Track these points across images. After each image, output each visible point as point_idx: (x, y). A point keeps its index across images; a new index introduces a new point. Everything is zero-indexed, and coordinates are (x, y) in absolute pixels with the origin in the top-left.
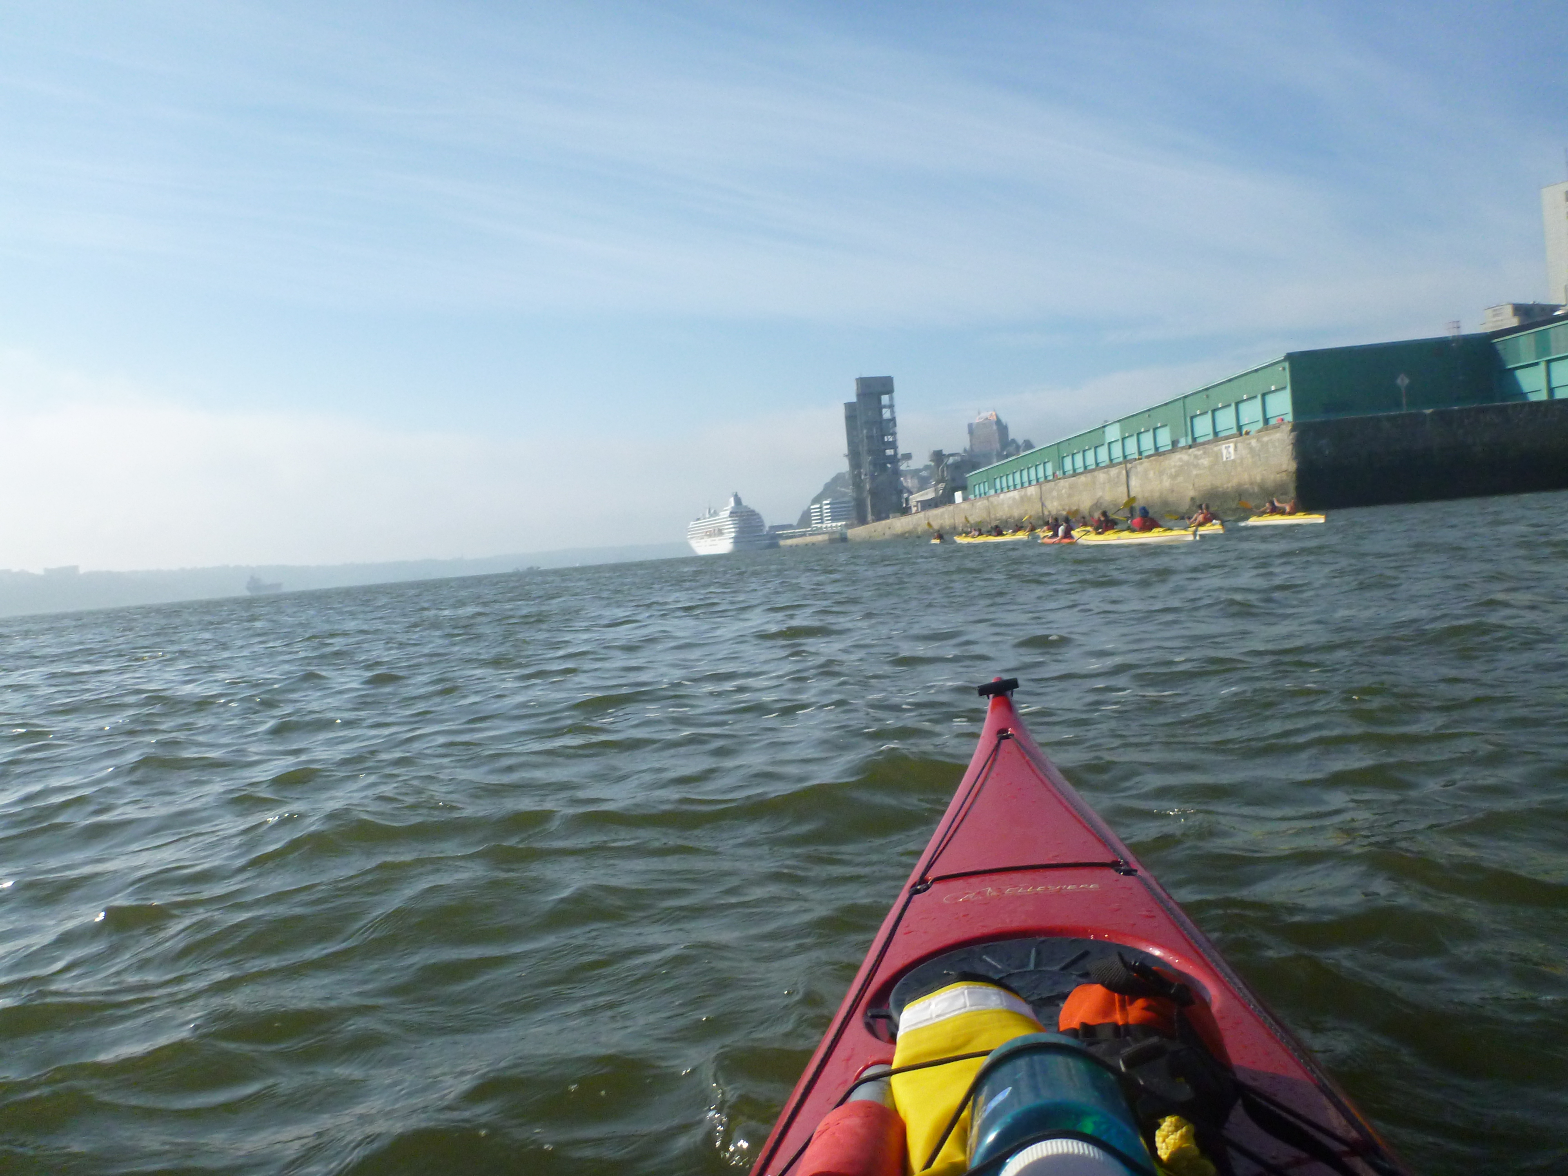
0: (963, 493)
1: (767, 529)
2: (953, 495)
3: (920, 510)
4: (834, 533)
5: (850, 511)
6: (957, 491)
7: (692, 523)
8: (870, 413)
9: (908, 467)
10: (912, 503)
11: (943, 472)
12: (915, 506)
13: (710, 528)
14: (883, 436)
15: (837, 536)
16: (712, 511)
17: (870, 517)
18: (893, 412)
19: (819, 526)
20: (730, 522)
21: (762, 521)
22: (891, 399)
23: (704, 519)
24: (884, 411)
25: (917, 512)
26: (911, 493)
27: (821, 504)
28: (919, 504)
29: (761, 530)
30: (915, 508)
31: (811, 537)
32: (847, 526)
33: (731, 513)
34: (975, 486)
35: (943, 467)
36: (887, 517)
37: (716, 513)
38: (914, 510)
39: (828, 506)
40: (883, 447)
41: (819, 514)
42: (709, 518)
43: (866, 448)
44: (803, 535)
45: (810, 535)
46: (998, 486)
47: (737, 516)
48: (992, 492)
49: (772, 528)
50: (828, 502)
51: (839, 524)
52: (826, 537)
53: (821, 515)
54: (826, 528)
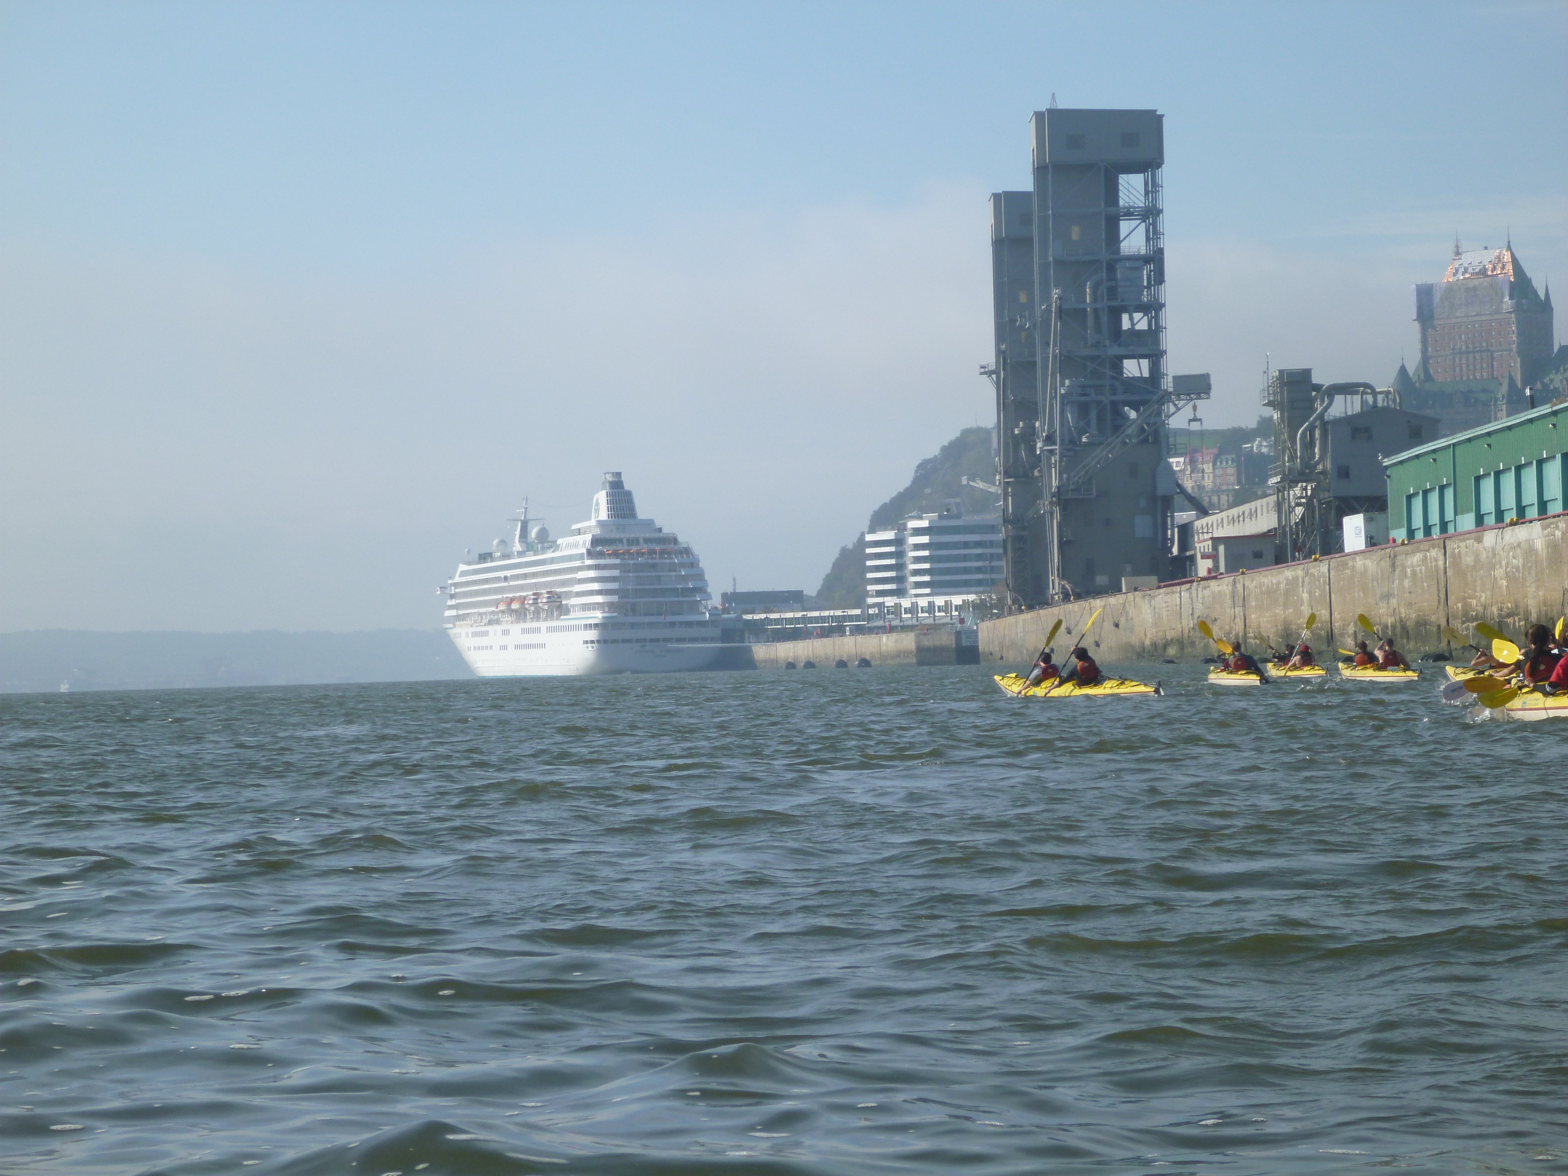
0: (1368, 521)
1: (716, 601)
2: (1340, 526)
3: (1222, 569)
4: (935, 627)
5: (992, 557)
6: (1354, 511)
7: (463, 567)
8: (1075, 233)
9: (1195, 419)
10: (1201, 545)
11: (1309, 445)
12: (1204, 557)
13: (522, 588)
14: (1115, 314)
15: (946, 640)
16: (533, 533)
17: (1055, 585)
18: (1153, 234)
19: (890, 601)
20: (592, 574)
21: (700, 576)
22: (1152, 189)
23: (505, 556)
24: (1125, 226)
25: (1213, 575)
26: (1204, 512)
27: (902, 528)
28: (1221, 548)
29: (694, 607)
30: (1209, 563)
31: (860, 638)
32: (982, 610)
33: (595, 541)
34: (1410, 498)
35: (1311, 429)
36: (1114, 588)
37: (545, 540)
38: (1203, 566)
39: (925, 539)
40: (1115, 351)
41: (892, 562)
42: (521, 554)
43: (1053, 350)
44: (836, 629)
45: (858, 630)
46: (1488, 505)
47: (615, 554)
48: (1467, 521)
49: (731, 598)
50: (925, 524)
51: (957, 600)
52: (908, 641)
53: (899, 567)
54: (913, 609)
